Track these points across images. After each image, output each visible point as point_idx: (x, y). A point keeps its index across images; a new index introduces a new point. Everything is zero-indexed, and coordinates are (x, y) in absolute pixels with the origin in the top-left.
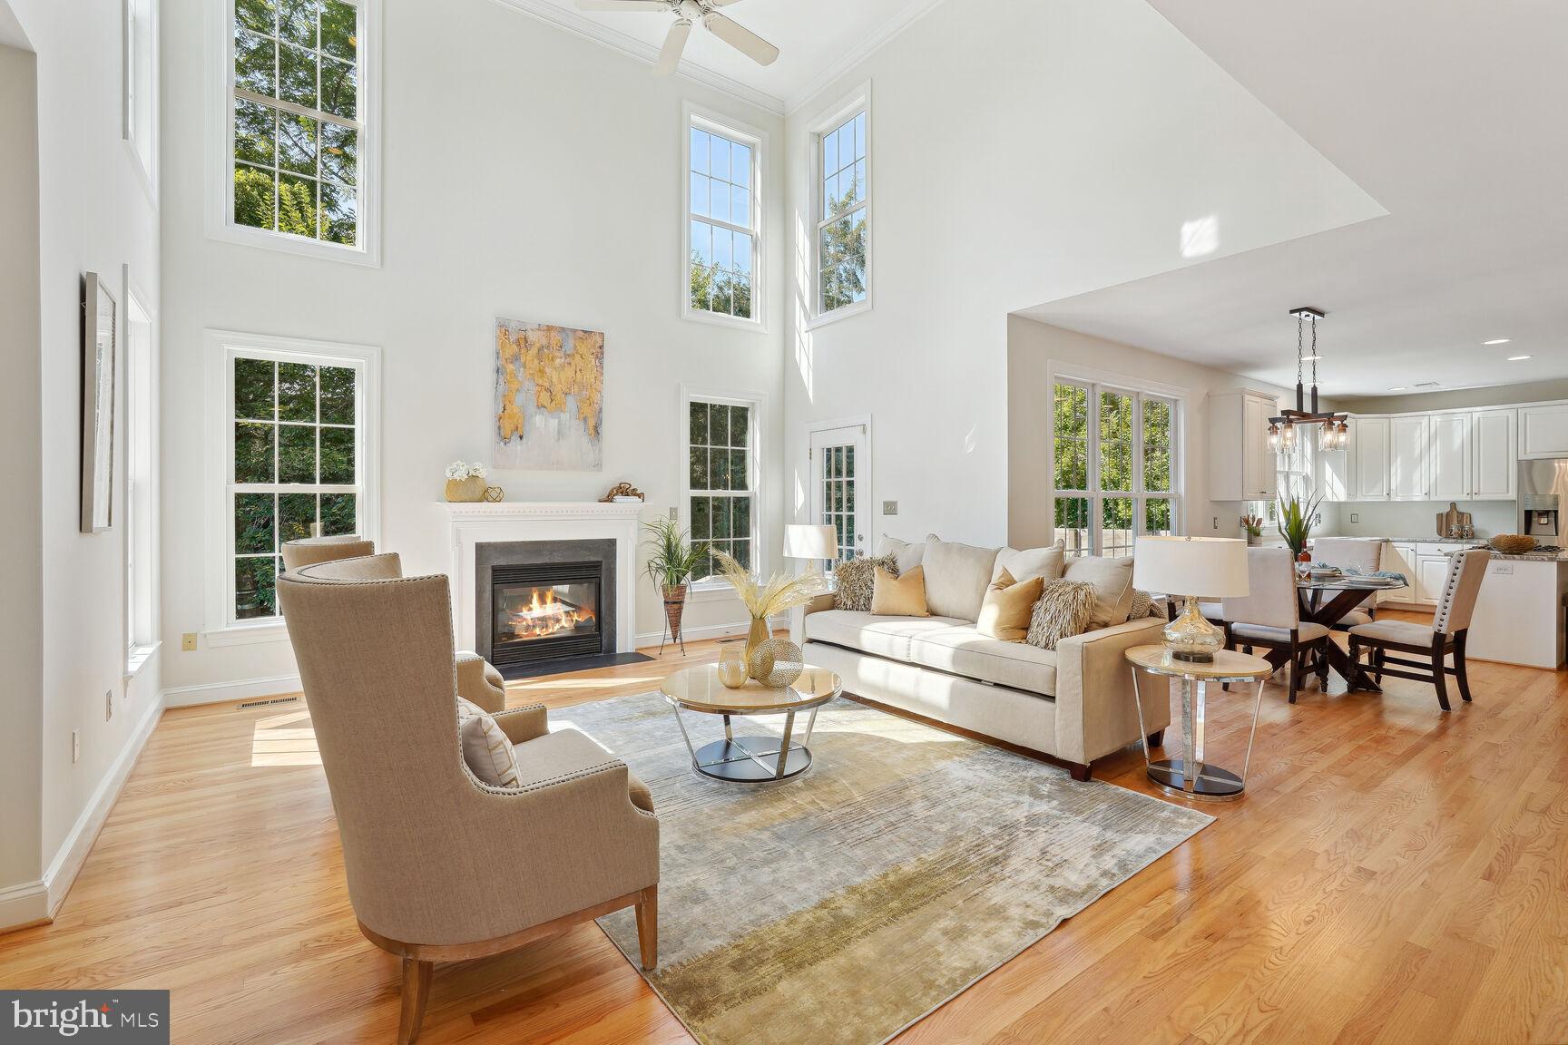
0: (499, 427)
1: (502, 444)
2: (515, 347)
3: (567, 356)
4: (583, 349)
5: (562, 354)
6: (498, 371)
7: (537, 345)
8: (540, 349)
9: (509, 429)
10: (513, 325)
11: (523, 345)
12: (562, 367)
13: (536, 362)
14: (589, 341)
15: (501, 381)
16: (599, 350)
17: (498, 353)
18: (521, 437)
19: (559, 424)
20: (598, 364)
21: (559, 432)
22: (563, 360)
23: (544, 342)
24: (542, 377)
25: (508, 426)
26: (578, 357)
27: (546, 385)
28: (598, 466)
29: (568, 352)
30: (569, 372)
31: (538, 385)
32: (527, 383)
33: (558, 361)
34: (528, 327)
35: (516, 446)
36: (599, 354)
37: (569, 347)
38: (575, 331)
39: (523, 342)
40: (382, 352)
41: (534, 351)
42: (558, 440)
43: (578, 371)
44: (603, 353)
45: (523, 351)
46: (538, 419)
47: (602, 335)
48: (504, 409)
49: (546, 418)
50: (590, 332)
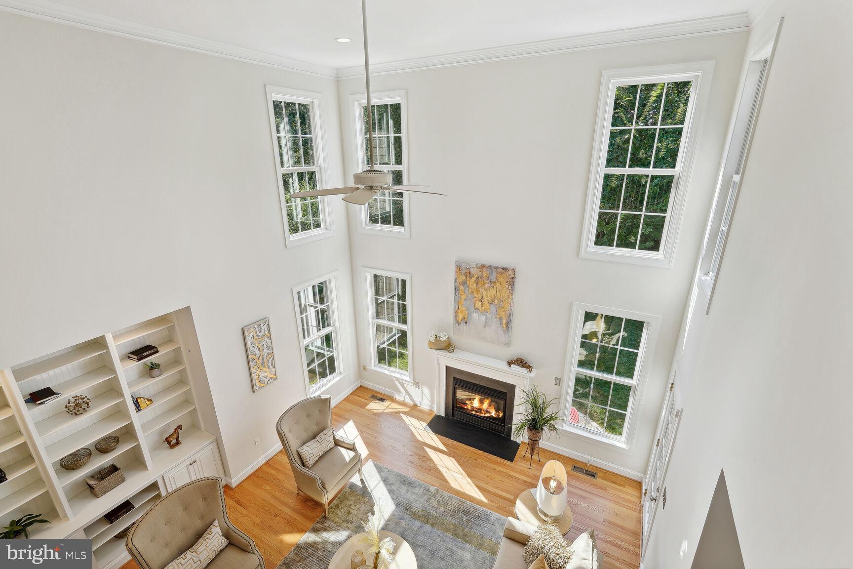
0: (456, 316)
1: (457, 324)
2: (464, 277)
3: (492, 282)
4: (501, 279)
5: (488, 282)
6: (456, 289)
7: (476, 276)
8: (477, 278)
9: (462, 320)
10: (463, 265)
11: (468, 276)
12: (489, 288)
13: (475, 285)
14: (505, 274)
15: (457, 294)
16: (512, 280)
17: (456, 280)
18: (466, 323)
19: (486, 319)
20: (510, 288)
21: (485, 323)
22: (489, 285)
23: (479, 274)
24: (477, 293)
25: (460, 317)
26: (498, 284)
27: (480, 297)
28: (508, 344)
29: (492, 280)
30: (493, 292)
31: (475, 297)
32: (470, 296)
33: (486, 285)
34: (471, 266)
35: (463, 327)
36: (512, 282)
37: (493, 278)
38: (497, 268)
39: (469, 274)
40: (412, 276)
41: (474, 279)
42: (485, 327)
43: (498, 291)
44: (514, 282)
45: (468, 279)
46: (475, 315)
47: (514, 270)
48: (458, 308)
49: (479, 316)
50: (507, 269)
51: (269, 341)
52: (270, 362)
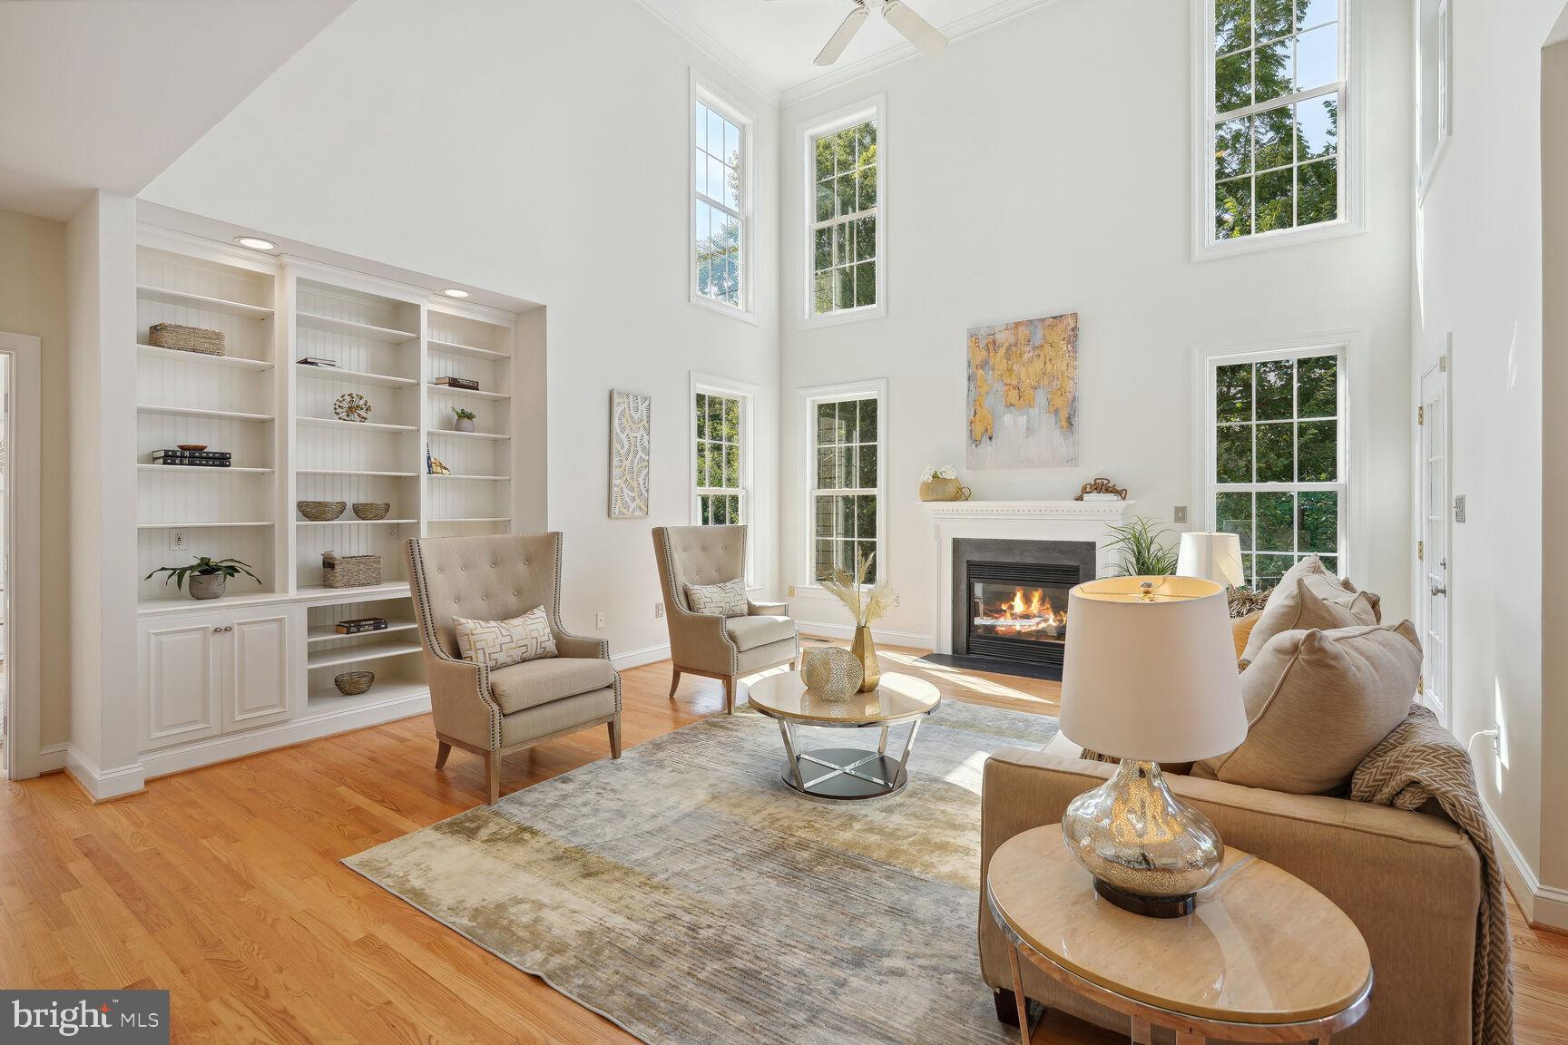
0: (971, 431)
1: (974, 446)
2: (984, 353)
3: (1034, 348)
4: (1053, 337)
5: (1029, 348)
6: (969, 379)
7: (1006, 345)
8: (1008, 349)
9: (981, 432)
10: (983, 331)
11: (991, 349)
12: (1031, 361)
13: (1004, 361)
14: (1061, 326)
15: (972, 387)
16: (1072, 333)
17: (969, 362)
18: (991, 438)
19: (1028, 420)
20: (1070, 349)
21: (1028, 429)
22: (1031, 354)
23: (1012, 340)
24: (1010, 376)
25: (979, 429)
26: (1047, 347)
27: (1015, 383)
28: (1073, 461)
29: (1036, 344)
30: (1038, 364)
31: (1006, 384)
32: (996, 384)
33: (1026, 356)
34: (997, 330)
35: (987, 448)
36: (1073, 337)
37: (1038, 341)
38: (1043, 320)
39: (993, 345)
40: (888, 382)
41: (1002, 351)
42: (1027, 436)
43: (1047, 361)
44: (1076, 336)
45: (992, 354)
46: (1007, 419)
47: (1075, 315)
48: (975, 413)
49: (1014, 417)
50: (1061, 316)
51: (646, 437)
52: (642, 476)
